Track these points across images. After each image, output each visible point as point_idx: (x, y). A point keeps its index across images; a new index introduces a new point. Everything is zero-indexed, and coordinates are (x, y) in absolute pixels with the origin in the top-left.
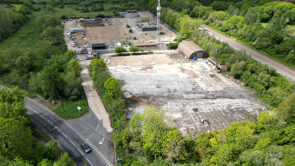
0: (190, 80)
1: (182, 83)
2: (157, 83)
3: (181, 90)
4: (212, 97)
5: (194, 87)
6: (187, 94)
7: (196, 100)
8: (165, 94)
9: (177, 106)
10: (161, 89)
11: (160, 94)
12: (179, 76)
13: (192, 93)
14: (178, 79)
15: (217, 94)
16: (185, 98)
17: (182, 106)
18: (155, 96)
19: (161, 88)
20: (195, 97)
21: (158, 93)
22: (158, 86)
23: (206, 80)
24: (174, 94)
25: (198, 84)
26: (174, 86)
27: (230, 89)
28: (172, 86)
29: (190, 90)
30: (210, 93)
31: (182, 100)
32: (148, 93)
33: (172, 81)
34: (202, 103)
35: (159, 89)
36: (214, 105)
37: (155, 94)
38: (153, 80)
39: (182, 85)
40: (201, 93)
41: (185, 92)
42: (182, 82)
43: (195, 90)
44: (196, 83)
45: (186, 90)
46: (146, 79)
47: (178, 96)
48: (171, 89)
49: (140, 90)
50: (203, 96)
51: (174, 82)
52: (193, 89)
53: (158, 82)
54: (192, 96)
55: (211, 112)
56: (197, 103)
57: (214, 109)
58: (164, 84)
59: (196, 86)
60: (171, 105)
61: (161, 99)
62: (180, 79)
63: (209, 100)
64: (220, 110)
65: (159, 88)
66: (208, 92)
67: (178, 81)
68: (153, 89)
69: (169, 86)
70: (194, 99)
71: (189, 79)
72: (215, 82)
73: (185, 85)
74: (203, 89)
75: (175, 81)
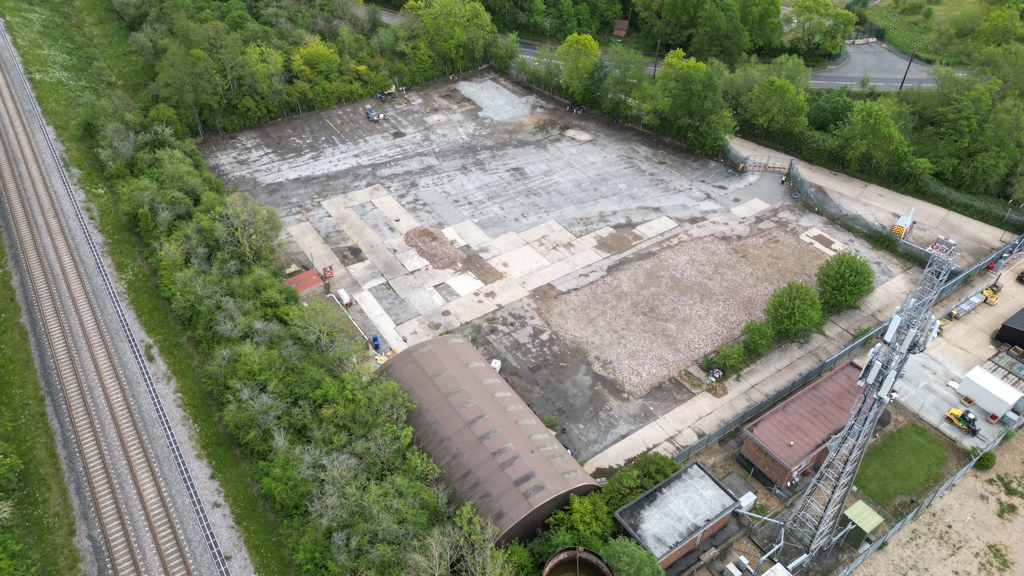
0: (434, 214)
1: (455, 198)
2: (533, 184)
3: (448, 176)
4: (359, 172)
5: (413, 191)
6: (430, 167)
7: (400, 156)
8: (485, 156)
9: (444, 135)
10: (508, 167)
11: (500, 153)
12: (477, 224)
13: (416, 173)
14: (477, 213)
15: (344, 183)
16: (430, 155)
17: (433, 137)
18: (508, 146)
19: (508, 171)
20: (406, 162)
21: (507, 154)
22: (522, 174)
23: (375, 227)
24: (463, 161)
25: (403, 206)
26: (477, 184)
27: (298, 209)
28: (482, 183)
29: (423, 181)
30: (365, 182)
31: (437, 150)
32: (534, 151)
33: (490, 198)
34: (384, 152)
35: (514, 166)
36: (356, 152)
37: (511, 151)
38: (550, 189)
39: (453, 192)
40: (389, 178)
41: (436, 172)
42: (457, 201)
43: (408, 182)
44: (409, 210)
45: (436, 177)
46: (577, 190)
47: (450, 157)
48: (479, 172)
49: (562, 152)
50: (383, 171)
51: (480, 196)
52: (414, 185)
53: (529, 185)
54: (414, 165)
55: (363, 138)
56: (399, 150)
57: (356, 144)
58: (509, 183)
59: (410, 198)
60: (459, 134)
61: (489, 143)
62: (466, 213)
63: (368, 163)
64: (340, 146)
65: (514, 169)
66: (369, 185)
67: (470, 203)
68: (528, 163)
69: (490, 180)
70: (404, 158)
71: (439, 220)
72: (344, 227)
73: (444, 194)
74: (385, 191)
75: (481, 202)
